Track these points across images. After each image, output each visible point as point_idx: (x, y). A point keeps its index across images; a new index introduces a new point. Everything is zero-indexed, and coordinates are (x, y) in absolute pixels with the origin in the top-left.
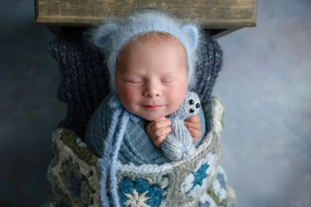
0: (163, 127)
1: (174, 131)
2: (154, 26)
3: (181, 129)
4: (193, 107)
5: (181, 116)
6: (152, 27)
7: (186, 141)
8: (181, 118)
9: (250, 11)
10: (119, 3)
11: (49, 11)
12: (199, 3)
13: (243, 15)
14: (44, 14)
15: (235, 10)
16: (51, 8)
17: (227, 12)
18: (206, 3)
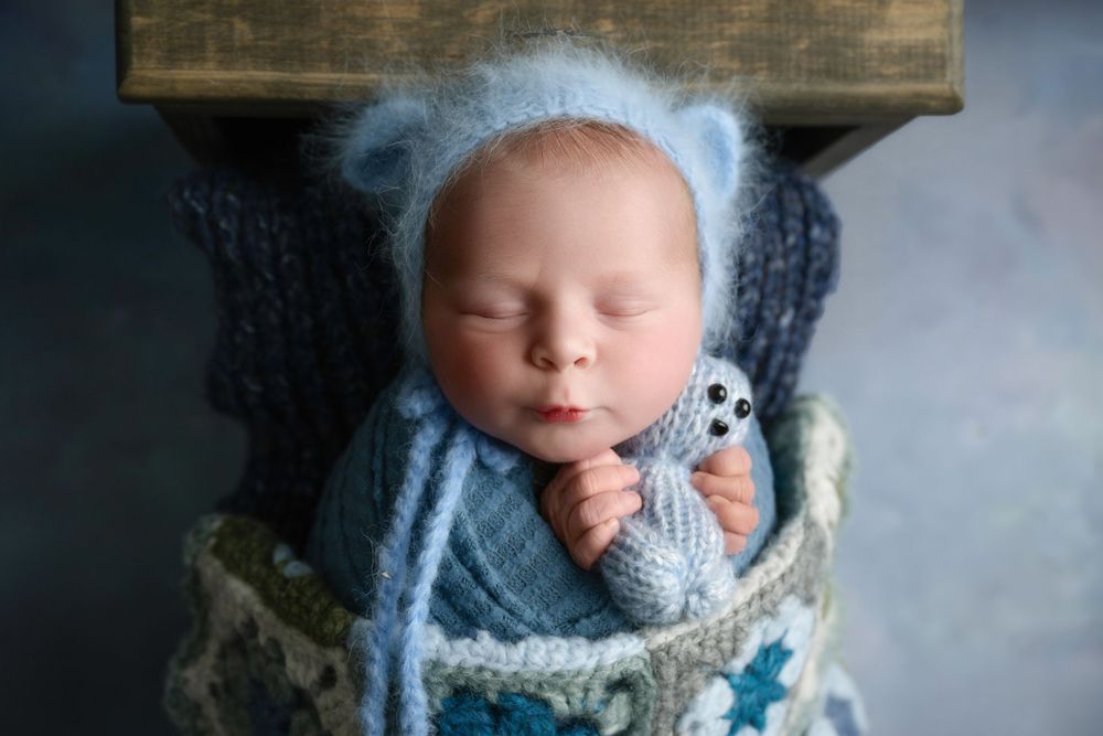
0: (610, 491)
1: (653, 505)
2: (569, 98)
3: (676, 497)
4: (725, 412)
5: (679, 450)
6: (562, 104)
7: (698, 545)
8: (679, 458)
9: (938, 51)
11: (169, 51)
12: (742, 20)
13: (912, 65)
14: (152, 64)
15: (881, 48)
16: (176, 41)
17: (850, 53)
18: (770, 20)
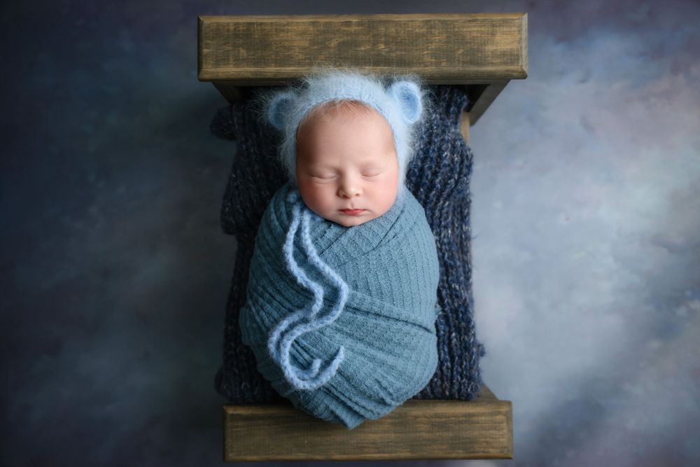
9: (516, 53)
10: (316, 47)
11: (216, 61)
12: (436, 42)
13: (505, 59)
14: (210, 66)
15: (492, 52)
16: (219, 58)
17: (480, 55)
18: (447, 42)
